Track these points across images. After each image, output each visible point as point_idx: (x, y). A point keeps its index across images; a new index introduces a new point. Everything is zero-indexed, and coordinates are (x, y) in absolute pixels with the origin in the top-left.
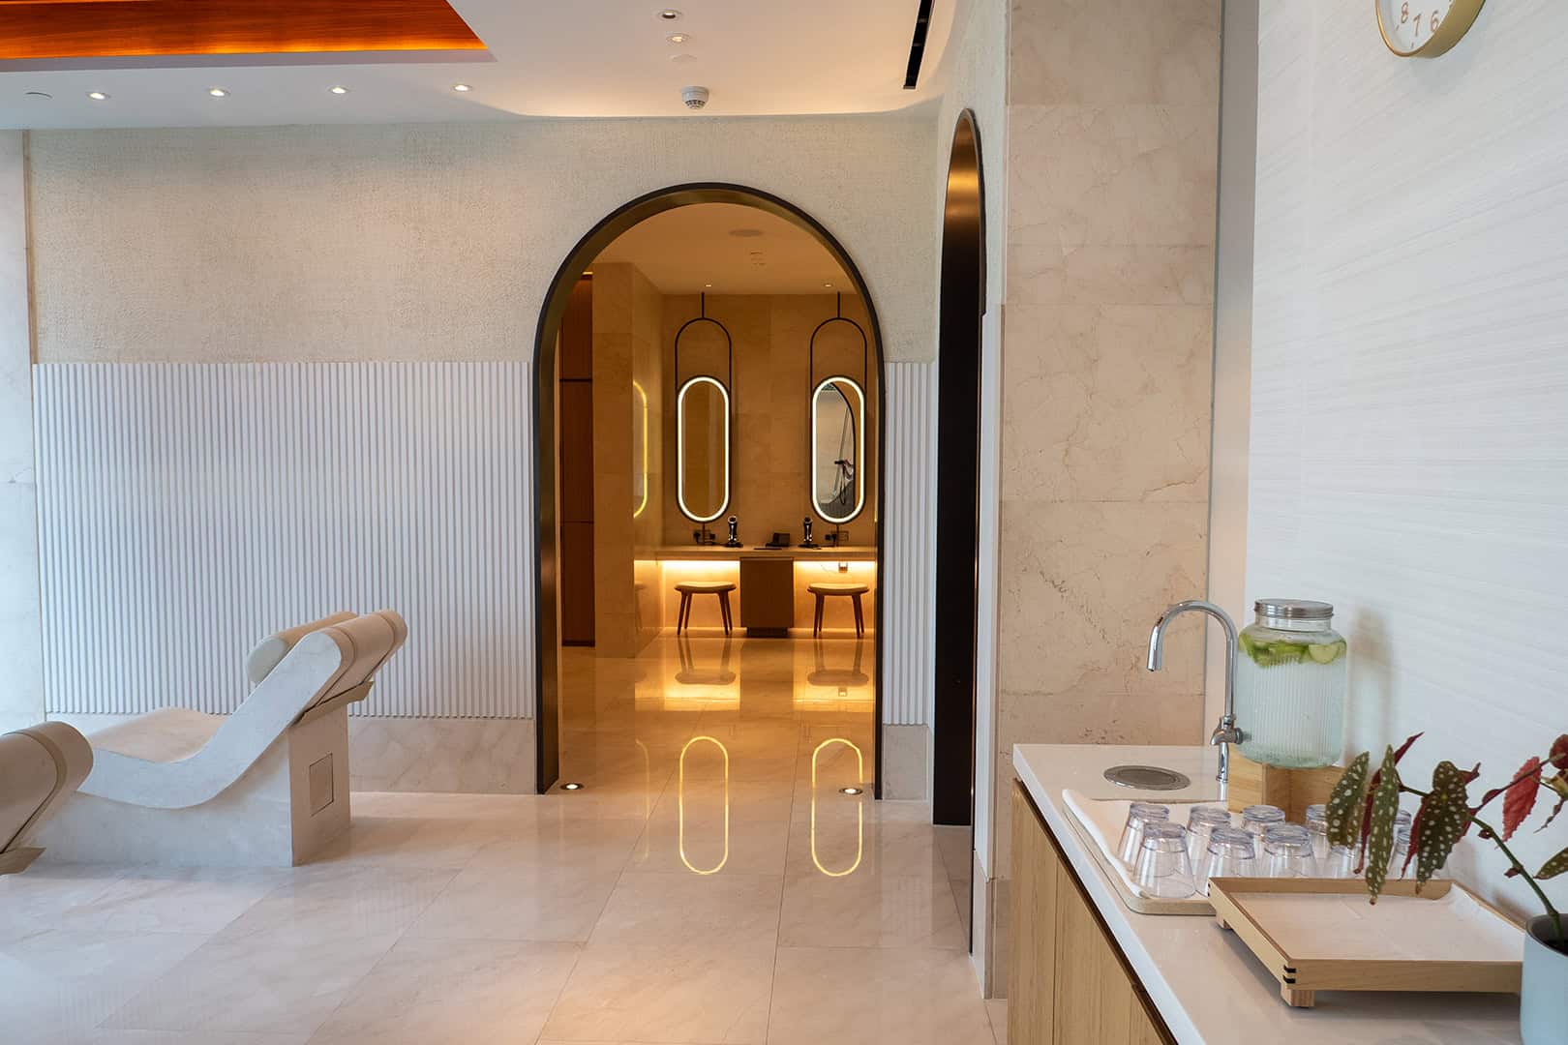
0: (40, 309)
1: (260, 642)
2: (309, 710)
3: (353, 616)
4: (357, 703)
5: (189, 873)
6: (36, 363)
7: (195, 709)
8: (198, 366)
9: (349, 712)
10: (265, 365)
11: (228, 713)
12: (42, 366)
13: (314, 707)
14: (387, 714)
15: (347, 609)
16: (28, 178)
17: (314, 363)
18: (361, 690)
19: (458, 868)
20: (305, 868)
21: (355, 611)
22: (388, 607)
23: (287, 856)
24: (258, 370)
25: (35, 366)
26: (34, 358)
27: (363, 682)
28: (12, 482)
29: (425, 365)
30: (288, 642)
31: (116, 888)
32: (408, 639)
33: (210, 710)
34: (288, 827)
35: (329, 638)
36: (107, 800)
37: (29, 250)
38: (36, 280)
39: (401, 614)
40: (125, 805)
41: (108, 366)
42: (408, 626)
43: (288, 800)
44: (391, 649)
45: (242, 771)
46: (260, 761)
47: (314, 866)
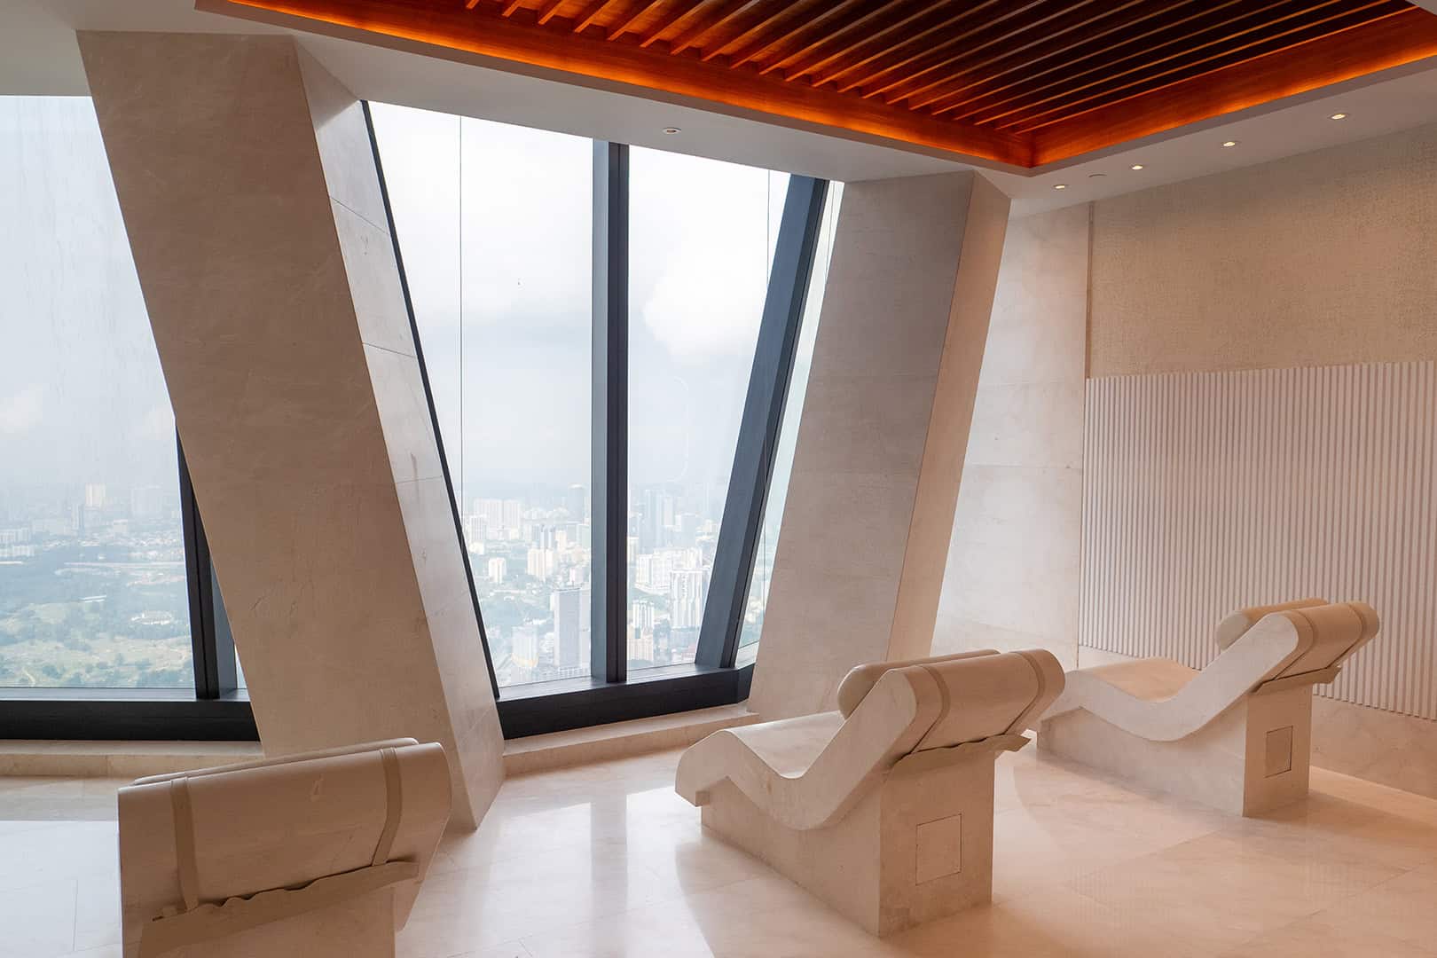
0: (1094, 338)
1: (1231, 613)
2: (1266, 682)
3: (1325, 603)
4: (1322, 685)
5: (1158, 795)
6: (1089, 377)
7: (1180, 661)
8: (1207, 375)
9: (1315, 691)
10: (1264, 371)
11: (1200, 670)
12: (1092, 380)
13: (1273, 680)
14: (1359, 702)
15: (1319, 596)
16: (1091, 239)
17: (1309, 367)
18: (1328, 672)
19: (1406, 869)
20: (1253, 821)
21: (1326, 599)
22: (1360, 599)
23: (1239, 807)
24: (1257, 375)
25: (1088, 380)
26: (1088, 375)
27: (1329, 666)
28: (1068, 467)
29: (1422, 364)
30: (1252, 618)
31: (1102, 790)
32: (1379, 634)
33: (1192, 666)
34: (1241, 780)
35: (1289, 620)
36: (1104, 721)
37: (1089, 292)
38: (1093, 313)
39: (1373, 607)
40: (1116, 727)
41: (1138, 377)
42: (1380, 621)
43: (1243, 757)
44: (1358, 640)
45: (1204, 722)
46: (1222, 717)
47: (1262, 822)
